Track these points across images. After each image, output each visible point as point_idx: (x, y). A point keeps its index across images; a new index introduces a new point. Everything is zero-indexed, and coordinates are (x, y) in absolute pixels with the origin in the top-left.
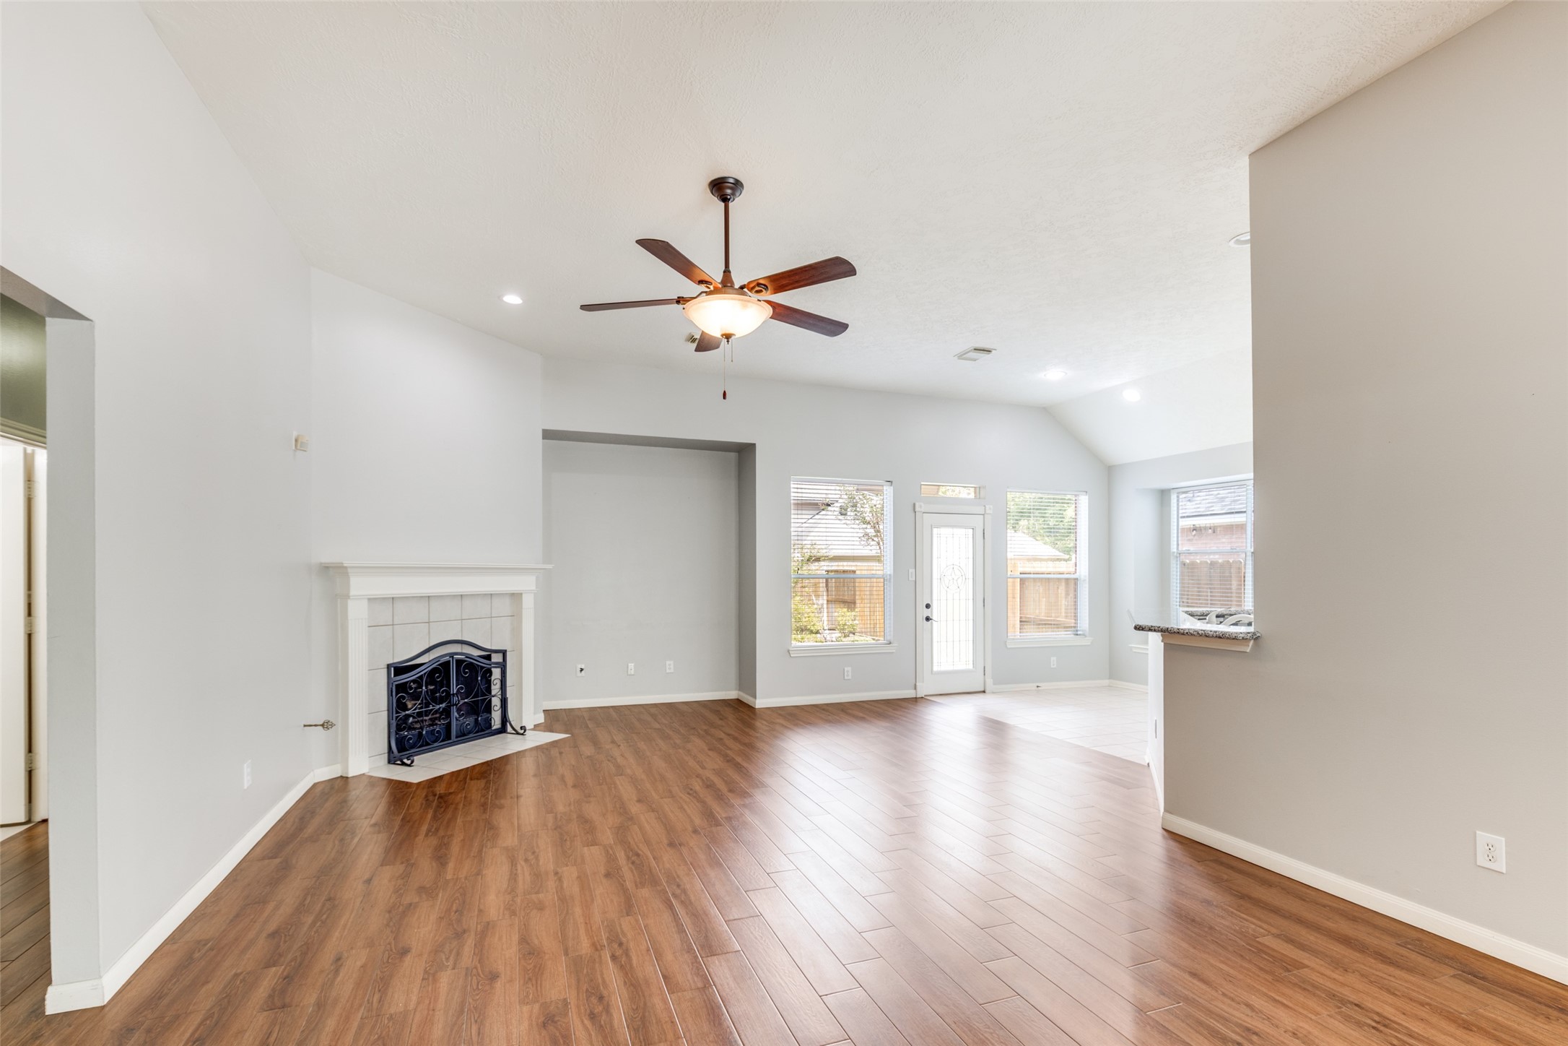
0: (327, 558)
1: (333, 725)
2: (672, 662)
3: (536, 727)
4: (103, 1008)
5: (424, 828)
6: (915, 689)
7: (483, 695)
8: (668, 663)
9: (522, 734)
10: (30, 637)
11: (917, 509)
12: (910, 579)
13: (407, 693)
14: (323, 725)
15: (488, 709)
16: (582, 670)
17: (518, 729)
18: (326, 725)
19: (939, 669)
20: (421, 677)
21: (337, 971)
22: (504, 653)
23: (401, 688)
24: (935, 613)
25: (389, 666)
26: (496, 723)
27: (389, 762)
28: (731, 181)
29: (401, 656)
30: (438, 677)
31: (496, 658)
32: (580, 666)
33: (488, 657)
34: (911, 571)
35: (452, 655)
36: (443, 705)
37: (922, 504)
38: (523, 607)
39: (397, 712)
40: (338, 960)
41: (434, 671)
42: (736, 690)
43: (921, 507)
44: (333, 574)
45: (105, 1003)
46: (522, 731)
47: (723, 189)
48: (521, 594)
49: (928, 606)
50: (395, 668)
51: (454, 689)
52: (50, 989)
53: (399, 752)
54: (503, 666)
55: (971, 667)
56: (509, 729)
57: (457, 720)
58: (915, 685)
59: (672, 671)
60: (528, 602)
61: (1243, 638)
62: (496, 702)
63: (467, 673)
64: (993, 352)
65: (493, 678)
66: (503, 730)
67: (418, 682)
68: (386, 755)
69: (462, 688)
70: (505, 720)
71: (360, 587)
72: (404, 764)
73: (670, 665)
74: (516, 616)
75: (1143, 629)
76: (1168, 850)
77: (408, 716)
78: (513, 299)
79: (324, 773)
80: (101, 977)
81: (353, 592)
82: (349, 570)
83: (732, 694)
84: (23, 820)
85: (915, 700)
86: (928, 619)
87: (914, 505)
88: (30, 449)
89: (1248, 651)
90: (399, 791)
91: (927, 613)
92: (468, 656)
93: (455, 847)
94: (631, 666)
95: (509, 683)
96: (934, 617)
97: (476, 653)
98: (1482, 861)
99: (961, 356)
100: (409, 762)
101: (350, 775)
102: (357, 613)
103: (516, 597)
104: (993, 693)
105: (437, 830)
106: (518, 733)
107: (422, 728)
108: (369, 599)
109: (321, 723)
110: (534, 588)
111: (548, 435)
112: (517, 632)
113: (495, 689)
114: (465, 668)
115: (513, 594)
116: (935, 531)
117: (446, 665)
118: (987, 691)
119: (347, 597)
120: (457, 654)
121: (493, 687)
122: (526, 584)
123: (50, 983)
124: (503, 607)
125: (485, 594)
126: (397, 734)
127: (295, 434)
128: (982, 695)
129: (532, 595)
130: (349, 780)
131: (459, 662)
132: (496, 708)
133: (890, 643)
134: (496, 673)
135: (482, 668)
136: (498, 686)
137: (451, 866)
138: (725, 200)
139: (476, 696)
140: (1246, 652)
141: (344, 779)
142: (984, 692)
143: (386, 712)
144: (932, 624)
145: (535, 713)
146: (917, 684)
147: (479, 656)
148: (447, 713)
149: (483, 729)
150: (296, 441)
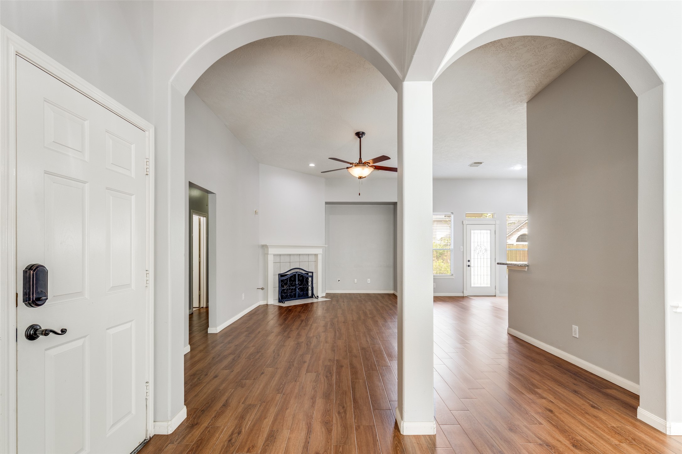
0: (263, 243)
1: (264, 289)
2: (369, 279)
3: (322, 297)
4: (217, 333)
5: (284, 315)
6: (463, 293)
7: (306, 285)
8: (368, 279)
9: (317, 298)
10: (200, 262)
11: (464, 223)
12: (461, 250)
13: (284, 282)
14: (261, 289)
15: (307, 290)
16: (339, 281)
17: (316, 297)
18: (262, 289)
19: (474, 286)
20: (288, 278)
21: (259, 333)
22: (312, 273)
23: (282, 281)
24: (472, 264)
25: (279, 274)
26: (310, 294)
27: (279, 302)
28: (361, 133)
29: (282, 272)
30: (293, 279)
31: (310, 274)
32: (338, 279)
33: (308, 274)
34: (461, 247)
35: (296, 272)
36: (294, 287)
37: (466, 221)
38: (318, 258)
39: (281, 288)
40: (259, 332)
41: (291, 277)
42: (393, 290)
43: (466, 222)
44: (264, 247)
45: (218, 332)
46: (317, 297)
47: (359, 135)
48: (318, 254)
49: (469, 261)
50: (281, 275)
51: (297, 283)
52: (209, 328)
53: (282, 299)
54: (312, 277)
55: (489, 285)
56: (314, 297)
57: (298, 292)
58: (463, 291)
59: (369, 282)
60: (320, 257)
61: (520, 266)
62: (310, 288)
63: (301, 278)
64: (483, 163)
65: (309, 280)
66: (312, 297)
67: (286, 279)
68: (278, 300)
69: (299, 283)
70: (313, 294)
71: (272, 251)
72: (283, 303)
73: (369, 281)
74: (316, 261)
75: (501, 264)
76: (509, 338)
77: (284, 290)
78: (312, 165)
79: (262, 303)
80: (217, 327)
81: (269, 253)
82: (268, 247)
83: (392, 292)
84: (198, 307)
85: (463, 297)
86: (469, 266)
87: (463, 221)
88: (200, 217)
89: (526, 270)
90: (280, 308)
91: (468, 263)
92: (301, 273)
93: (289, 318)
94: (356, 280)
95: (314, 282)
96: (472, 265)
97: (304, 272)
98: (574, 335)
99: (471, 165)
100: (284, 302)
101: (268, 304)
102: (271, 258)
103: (316, 255)
104: (499, 296)
105: (286, 315)
106: (316, 298)
107: (288, 294)
108: (274, 255)
109: (261, 288)
110: (321, 253)
111: (327, 203)
112: (316, 266)
113: (310, 284)
114: (300, 277)
115: (315, 254)
116: (472, 231)
117: (295, 275)
118: (496, 296)
119: (268, 254)
120: (298, 272)
121: (309, 283)
122: (319, 251)
123: (209, 327)
124: (312, 258)
125: (307, 254)
126: (281, 294)
127: (255, 210)
128: (494, 297)
129: (321, 255)
130: (269, 305)
131: (299, 275)
132: (310, 290)
133: (452, 275)
134: (310, 279)
135: (306, 277)
136: (311, 283)
137: (287, 321)
138: (360, 138)
139: (304, 285)
140: (525, 271)
141: (267, 305)
142: (495, 296)
143: (278, 288)
144: (471, 268)
145: (322, 293)
146: (464, 291)
147: (305, 273)
148: (295, 290)
149: (306, 296)
150: (255, 212)
